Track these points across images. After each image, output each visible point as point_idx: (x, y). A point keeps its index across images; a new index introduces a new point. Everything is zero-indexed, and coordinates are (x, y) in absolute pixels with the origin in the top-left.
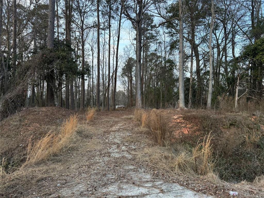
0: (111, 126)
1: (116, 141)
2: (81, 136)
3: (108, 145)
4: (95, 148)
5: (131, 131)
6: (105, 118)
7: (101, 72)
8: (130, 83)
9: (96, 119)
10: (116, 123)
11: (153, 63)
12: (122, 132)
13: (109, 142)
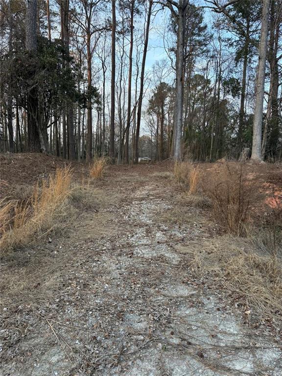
0: (133, 190)
1: (144, 219)
2: (78, 207)
3: (128, 227)
4: (102, 234)
5: (169, 200)
6: (123, 174)
7: (116, 105)
8: (160, 124)
9: (107, 176)
10: (142, 184)
11: (199, 92)
12: (154, 202)
13: (129, 220)
